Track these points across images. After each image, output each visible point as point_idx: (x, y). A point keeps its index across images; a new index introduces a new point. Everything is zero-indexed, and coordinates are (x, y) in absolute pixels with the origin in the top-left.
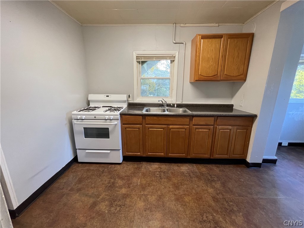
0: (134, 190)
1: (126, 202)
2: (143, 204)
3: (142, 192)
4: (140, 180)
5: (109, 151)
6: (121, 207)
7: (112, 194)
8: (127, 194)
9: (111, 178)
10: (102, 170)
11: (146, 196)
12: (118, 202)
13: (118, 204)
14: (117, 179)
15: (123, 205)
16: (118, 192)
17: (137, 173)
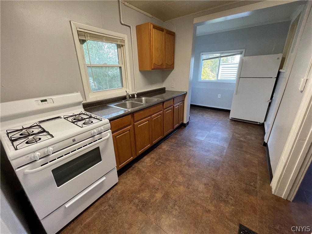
0: (164, 187)
1: (173, 199)
2: (182, 187)
3: (170, 182)
4: (155, 178)
5: (104, 178)
6: (177, 204)
7: (156, 207)
8: (165, 194)
9: (132, 201)
10: (107, 207)
11: (175, 181)
12: (169, 205)
13: (172, 206)
14: (138, 196)
15: (175, 202)
16: (157, 201)
17: (145, 176)
